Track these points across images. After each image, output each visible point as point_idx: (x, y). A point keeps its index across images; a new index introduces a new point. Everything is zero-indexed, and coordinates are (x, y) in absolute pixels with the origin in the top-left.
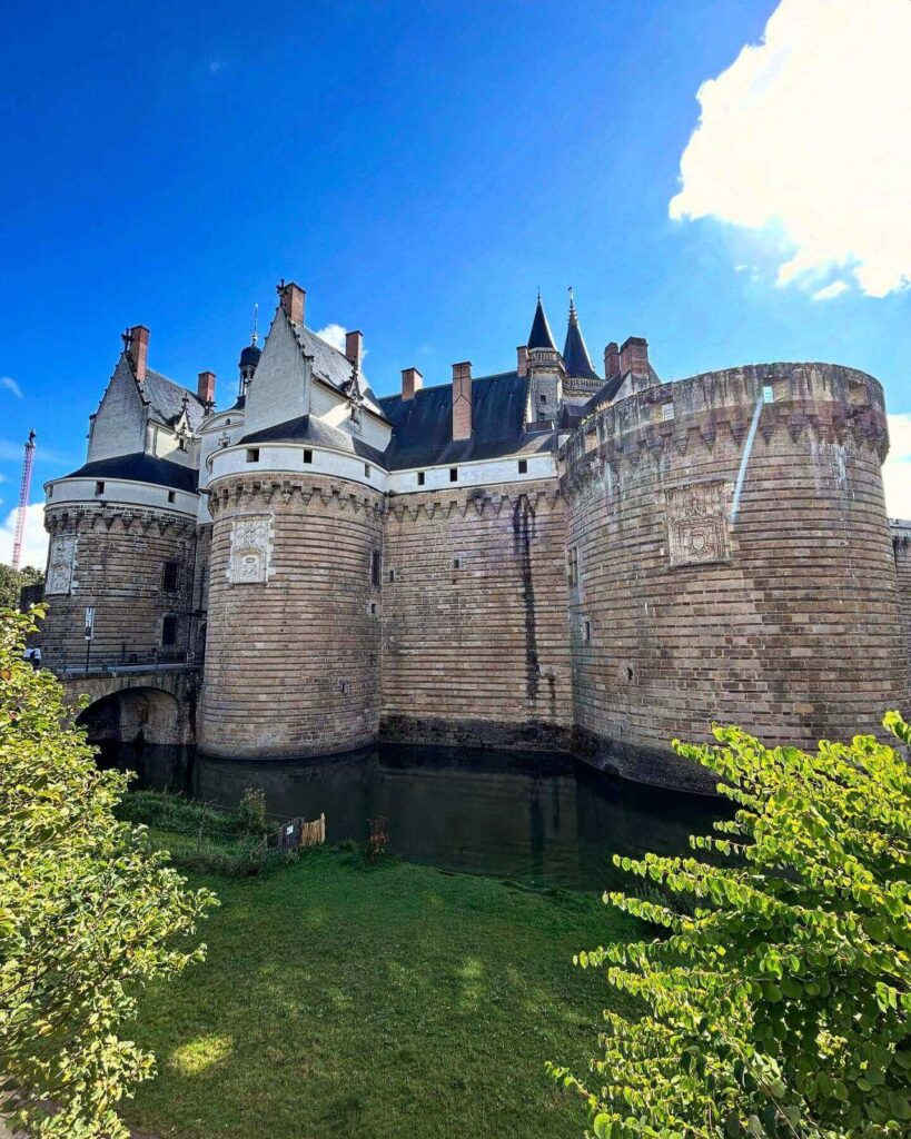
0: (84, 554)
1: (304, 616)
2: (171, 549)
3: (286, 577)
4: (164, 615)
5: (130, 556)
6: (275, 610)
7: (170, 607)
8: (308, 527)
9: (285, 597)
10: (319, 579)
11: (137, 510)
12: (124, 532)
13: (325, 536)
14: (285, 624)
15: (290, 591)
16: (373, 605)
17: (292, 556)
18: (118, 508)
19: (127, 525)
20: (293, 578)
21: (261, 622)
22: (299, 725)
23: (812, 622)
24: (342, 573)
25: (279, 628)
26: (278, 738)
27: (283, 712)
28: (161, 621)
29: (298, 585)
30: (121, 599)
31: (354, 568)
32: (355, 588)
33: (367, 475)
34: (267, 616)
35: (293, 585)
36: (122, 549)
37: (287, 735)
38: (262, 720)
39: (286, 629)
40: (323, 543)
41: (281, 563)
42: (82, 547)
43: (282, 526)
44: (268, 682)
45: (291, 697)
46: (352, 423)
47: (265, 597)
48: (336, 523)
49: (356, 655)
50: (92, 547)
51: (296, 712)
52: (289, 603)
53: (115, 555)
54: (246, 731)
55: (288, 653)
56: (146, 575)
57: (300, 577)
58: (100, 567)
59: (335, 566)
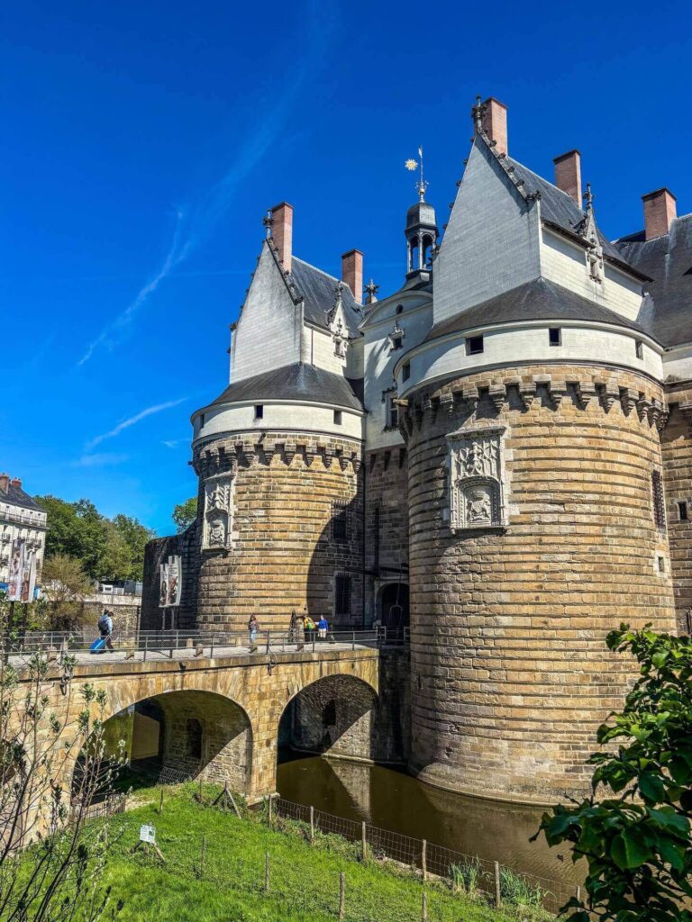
0: (244, 496)
1: (569, 576)
2: (339, 485)
3: (536, 518)
4: (336, 573)
5: (294, 496)
6: (525, 567)
7: (342, 563)
8: (563, 442)
9: (536, 548)
10: (584, 519)
11: (300, 437)
12: (285, 466)
13: (588, 454)
14: (540, 589)
15: (545, 539)
16: (660, 559)
17: (542, 487)
18: (279, 437)
20: (547, 518)
21: (505, 586)
22: (576, 748)
24: (617, 509)
25: (533, 595)
26: (547, 765)
27: (551, 726)
28: (332, 582)
29: (555, 529)
30: (287, 553)
31: (632, 501)
32: (637, 532)
33: (639, 356)
34: (513, 577)
35: (547, 529)
36: (286, 488)
37: (560, 762)
38: (519, 735)
39: (543, 597)
40: (586, 465)
41: (525, 496)
42: (242, 488)
43: (524, 442)
44: (524, 676)
45: (561, 702)
46: (593, 283)
47: (508, 549)
48: (601, 433)
50: (252, 488)
51: (570, 727)
52: (544, 557)
53: (279, 496)
54: (495, 750)
55: (549, 633)
56: (314, 521)
57: (556, 517)
58: (262, 513)
59: (607, 498)
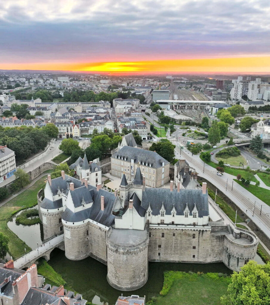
1: (75, 244)
2: (60, 217)
4: (60, 227)
9: (72, 241)
10: (77, 239)
11: (53, 213)
16: (87, 238)
19: (52, 215)
21: (70, 244)
23: (119, 273)
27: (74, 255)
33: (84, 222)
36: (52, 219)
37: (74, 258)
40: (77, 234)
41: (71, 237)
43: (71, 232)
46: (83, 207)
49: (84, 247)
50: (48, 219)
56: (56, 222)
57: (74, 239)
58: (50, 222)
